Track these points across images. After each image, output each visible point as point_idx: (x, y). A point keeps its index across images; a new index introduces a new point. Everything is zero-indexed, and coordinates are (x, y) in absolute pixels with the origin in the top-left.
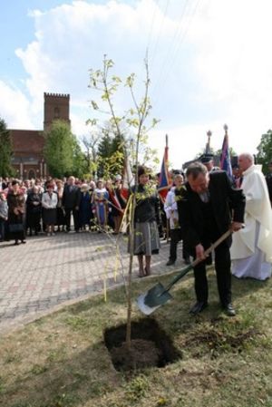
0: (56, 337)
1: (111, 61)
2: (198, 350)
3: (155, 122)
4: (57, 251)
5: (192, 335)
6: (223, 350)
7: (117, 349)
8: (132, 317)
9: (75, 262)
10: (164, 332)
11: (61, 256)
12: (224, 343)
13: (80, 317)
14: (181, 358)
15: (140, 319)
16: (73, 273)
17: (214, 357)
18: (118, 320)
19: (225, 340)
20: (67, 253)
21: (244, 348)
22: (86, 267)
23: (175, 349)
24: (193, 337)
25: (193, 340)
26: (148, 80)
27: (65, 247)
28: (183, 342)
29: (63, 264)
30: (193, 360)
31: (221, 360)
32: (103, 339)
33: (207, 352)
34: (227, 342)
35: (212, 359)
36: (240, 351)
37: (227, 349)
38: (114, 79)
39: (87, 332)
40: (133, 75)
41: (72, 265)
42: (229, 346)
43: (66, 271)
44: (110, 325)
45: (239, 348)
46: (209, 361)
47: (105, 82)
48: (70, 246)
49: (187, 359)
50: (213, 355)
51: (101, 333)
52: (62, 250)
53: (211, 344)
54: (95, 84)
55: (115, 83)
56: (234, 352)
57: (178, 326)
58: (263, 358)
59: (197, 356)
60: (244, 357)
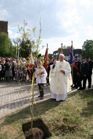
0: (3, 129)
1: (26, 23)
2: (57, 132)
3: (43, 47)
4: (3, 89)
5: (55, 126)
6: (66, 132)
7: (27, 132)
8: (33, 118)
9: (10, 94)
10: (45, 125)
11: (4, 91)
12: (67, 130)
13: (13, 119)
14: (51, 136)
15: (36, 120)
16: (9, 99)
17: (63, 135)
18: (27, 120)
19: (67, 128)
20: (7, 90)
21: (74, 131)
22: (15, 97)
23: (49, 132)
24: (56, 127)
25: (56, 128)
26: (41, 30)
27: (6, 87)
28: (52, 129)
29: (5, 95)
30: (56, 136)
31: (66, 136)
32: (22, 129)
33: (61, 133)
34: (68, 129)
35: (63, 136)
36: (73, 132)
37: (68, 132)
38: (28, 30)
39: (15, 126)
40: (35, 28)
41: (9, 95)
42: (69, 130)
43: (6, 99)
44: (24, 122)
45: (72, 131)
46: (62, 137)
47: (24, 31)
48: (8, 87)
49: (54, 136)
50: (63, 134)
51: (21, 126)
52: (5, 88)
53: (62, 130)
54: (20, 31)
55: (28, 31)
56: (71, 133)
57: (50, 122)
58: (81, 135)
59: (57, 135)
60: (74, 135)
